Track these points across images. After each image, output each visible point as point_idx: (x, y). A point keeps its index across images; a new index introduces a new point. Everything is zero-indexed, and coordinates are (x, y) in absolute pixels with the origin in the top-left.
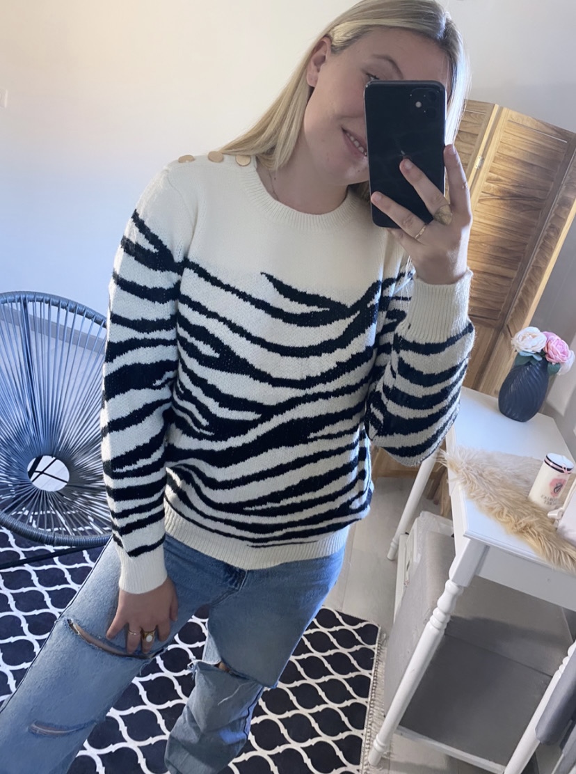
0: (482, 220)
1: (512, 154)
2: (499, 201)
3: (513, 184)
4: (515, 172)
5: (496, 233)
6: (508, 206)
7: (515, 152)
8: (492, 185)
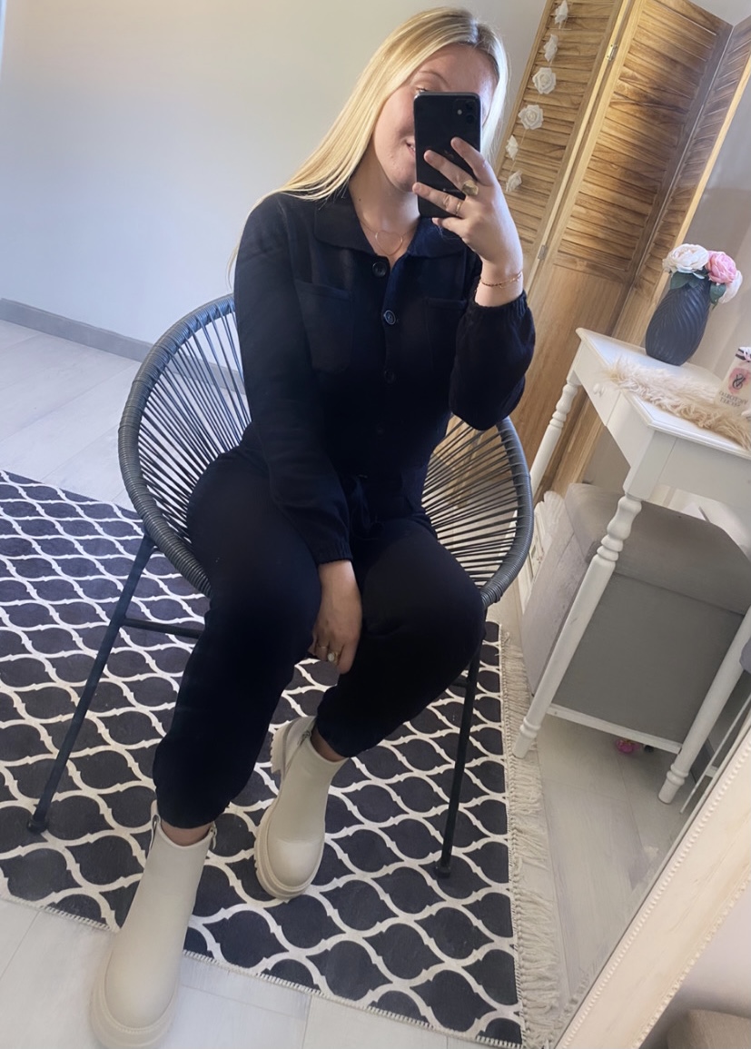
0: (613, 133)
1: (650, 43)
2: (634, 107)
3: (651, 85)
4: (654, 69)
5: (629, 151)
6: (645, 114)
7: (655, 41)
8: (626, 85)
